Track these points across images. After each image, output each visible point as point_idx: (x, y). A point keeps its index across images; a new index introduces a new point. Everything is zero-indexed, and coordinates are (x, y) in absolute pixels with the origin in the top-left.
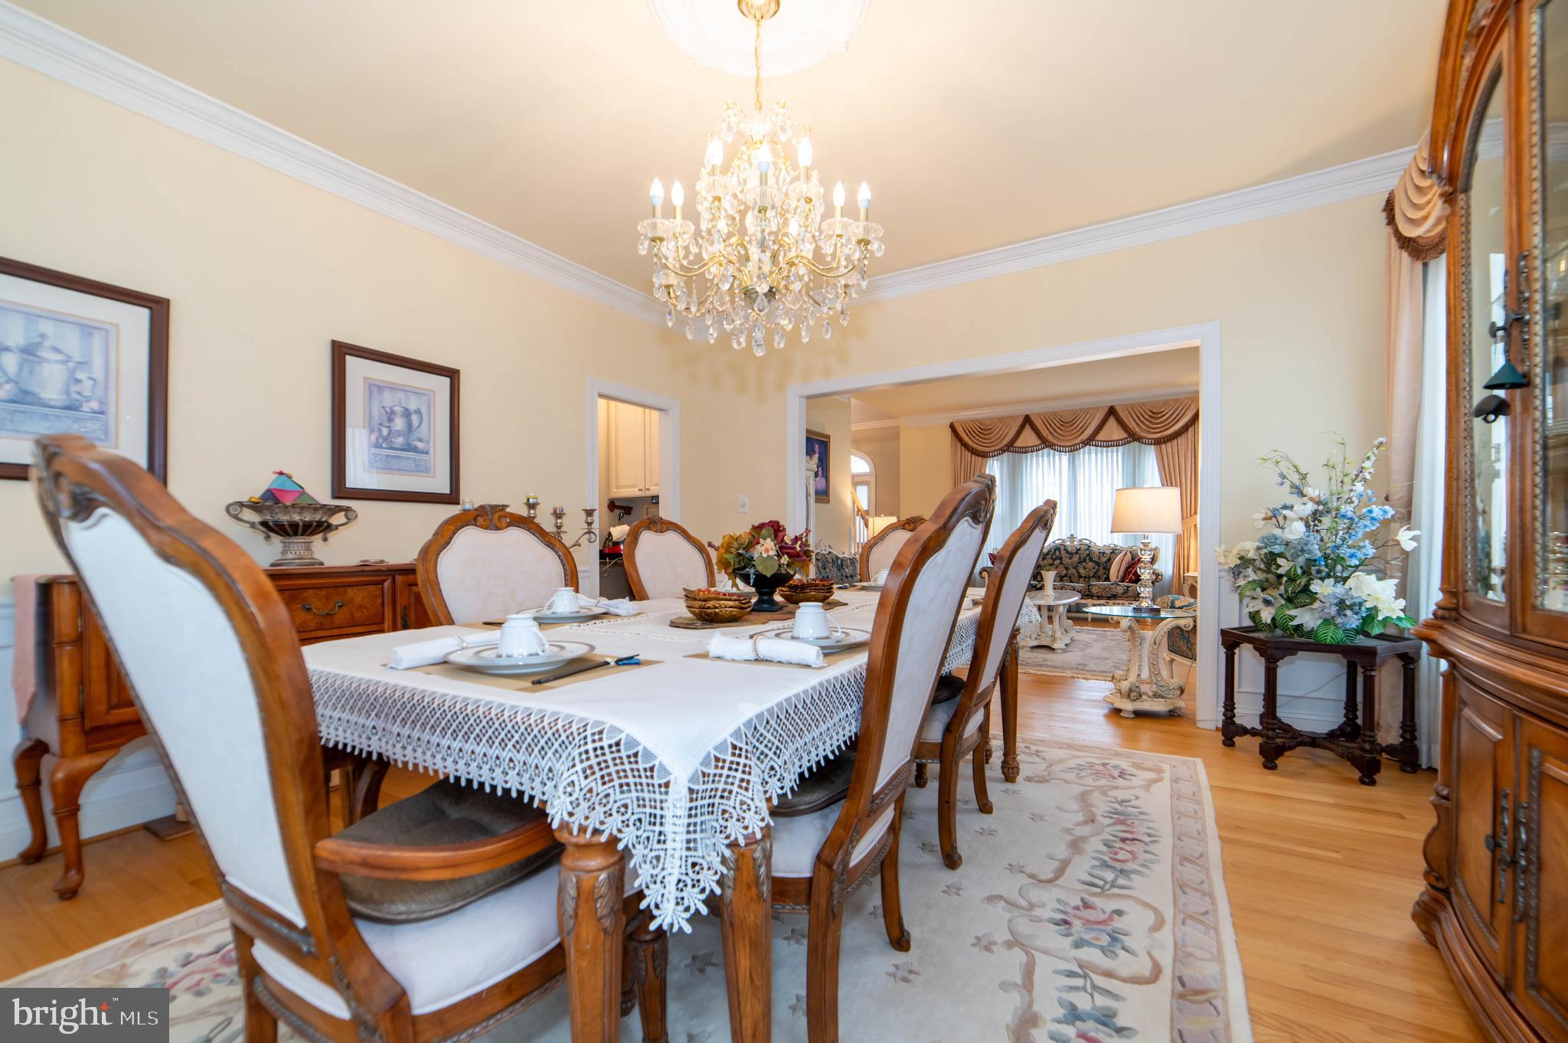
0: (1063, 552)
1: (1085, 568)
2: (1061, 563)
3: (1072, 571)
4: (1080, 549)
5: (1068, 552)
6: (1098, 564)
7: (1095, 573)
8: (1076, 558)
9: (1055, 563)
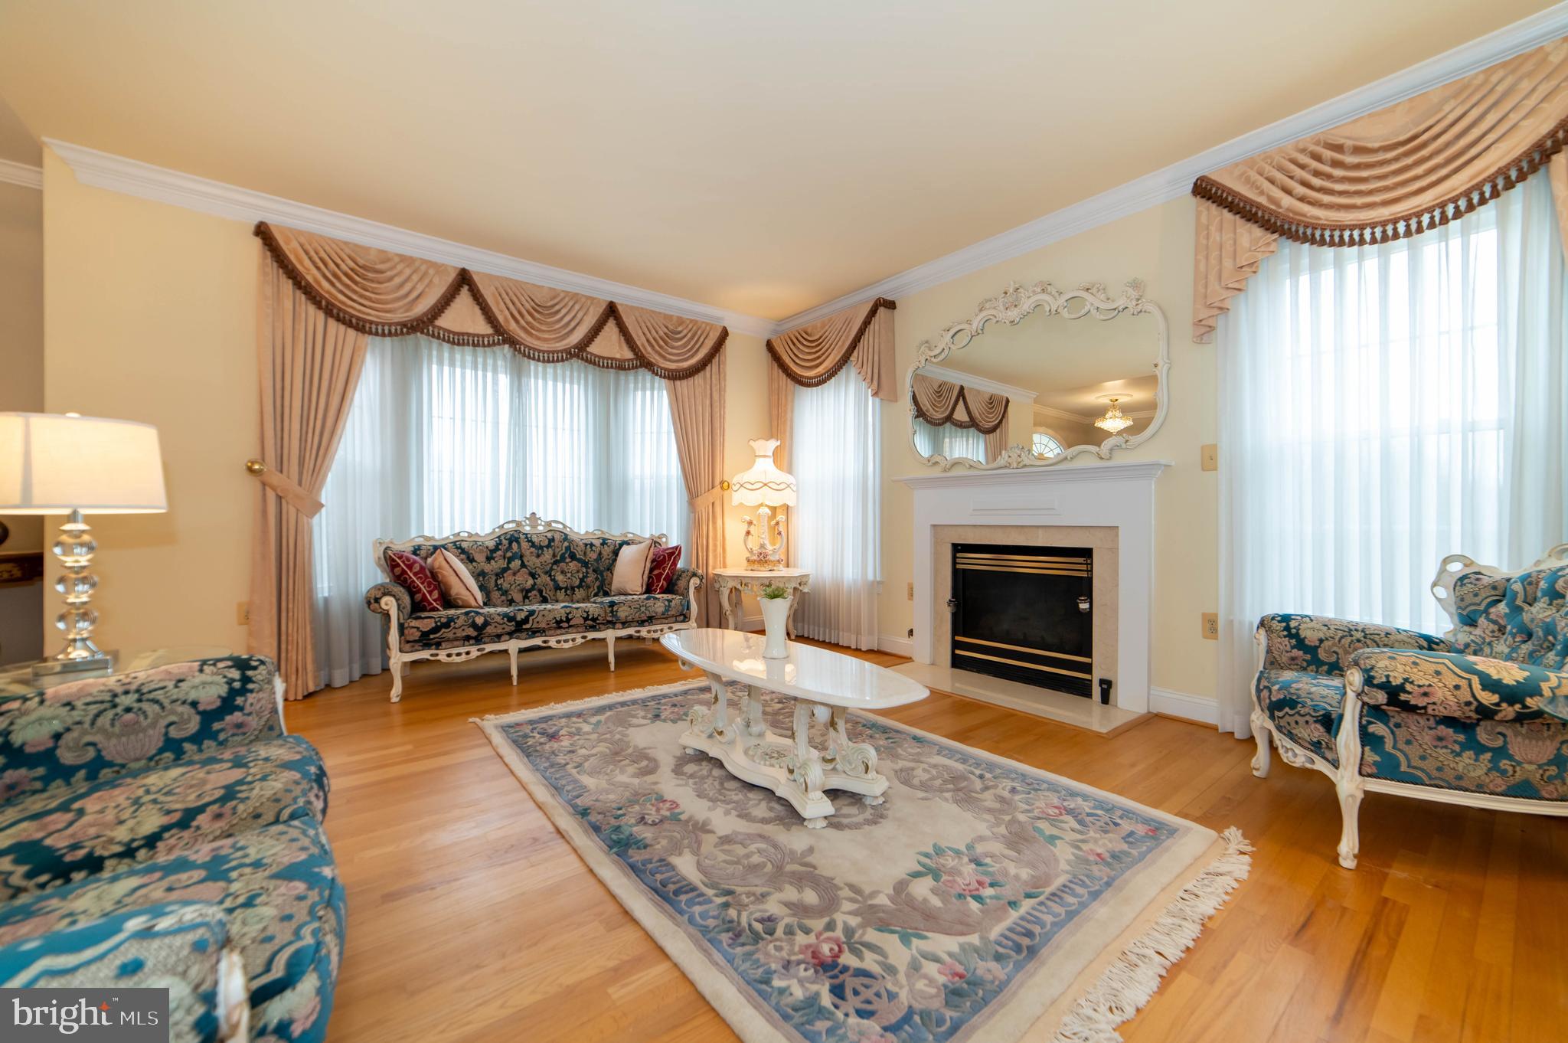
0: (525, 545)
1: (563, 572)
2: (523, 565)
3: (543, 579)
4: (552, 540)
5: (533, 545)
6: (585, 564)
7: (582, 580)
8: (547, 556)
9: (512, 565)
